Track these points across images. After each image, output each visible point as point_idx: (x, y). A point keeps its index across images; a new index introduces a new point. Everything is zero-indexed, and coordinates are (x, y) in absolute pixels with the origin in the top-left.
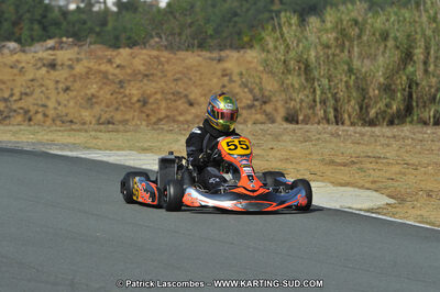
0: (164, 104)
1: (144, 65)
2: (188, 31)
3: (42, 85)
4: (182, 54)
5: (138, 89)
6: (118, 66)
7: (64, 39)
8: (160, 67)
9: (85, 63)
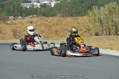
0: (62, 32)
1: (56, 21)
4: (66, 18)
5: (55, 28)
6: (49, 22)
7: (34, 15)
8: (60, 22)
9: (40, 21)
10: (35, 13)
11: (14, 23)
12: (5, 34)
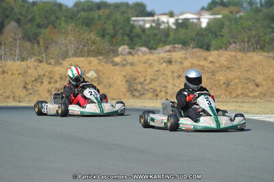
0: (240, 86)
1: (227, 61)
2: (253, 40)
3: (164, 74)
4: (250, 54)
5: (224, 76)
6: (211, 62)
7: (176, 45)
8: (237, 62)
9: (190, 60)
10: (163, 39)
11: (130, 61)
12: (110, 86)
